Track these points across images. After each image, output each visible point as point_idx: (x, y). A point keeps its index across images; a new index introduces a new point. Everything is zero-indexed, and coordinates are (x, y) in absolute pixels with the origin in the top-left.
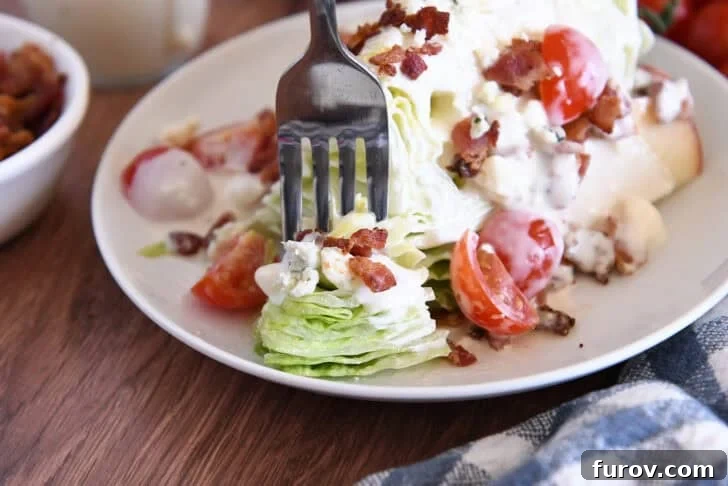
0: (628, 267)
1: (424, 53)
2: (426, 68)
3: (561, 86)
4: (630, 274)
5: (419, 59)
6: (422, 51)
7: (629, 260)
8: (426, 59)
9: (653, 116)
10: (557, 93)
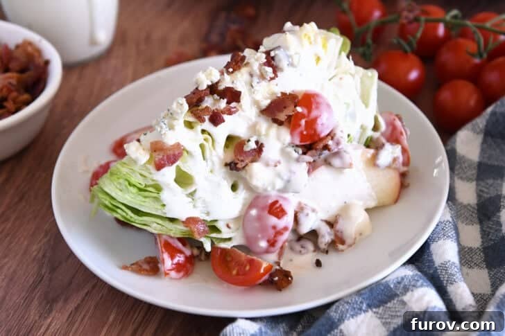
0: (341, 247)
1: (224, 113)
2: (224, 121)
3: (303, 122)
4: (342, 251)
5: (220, 116)
6: (223, 112)
7: (343, 242)
8: (225, 117)
9: (373, 162)
10: (300, 125)
